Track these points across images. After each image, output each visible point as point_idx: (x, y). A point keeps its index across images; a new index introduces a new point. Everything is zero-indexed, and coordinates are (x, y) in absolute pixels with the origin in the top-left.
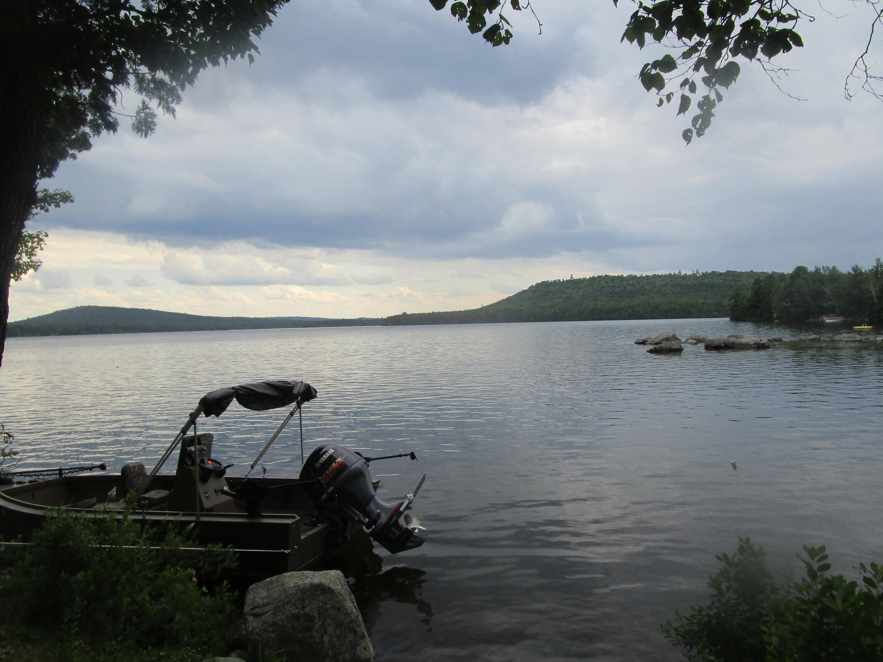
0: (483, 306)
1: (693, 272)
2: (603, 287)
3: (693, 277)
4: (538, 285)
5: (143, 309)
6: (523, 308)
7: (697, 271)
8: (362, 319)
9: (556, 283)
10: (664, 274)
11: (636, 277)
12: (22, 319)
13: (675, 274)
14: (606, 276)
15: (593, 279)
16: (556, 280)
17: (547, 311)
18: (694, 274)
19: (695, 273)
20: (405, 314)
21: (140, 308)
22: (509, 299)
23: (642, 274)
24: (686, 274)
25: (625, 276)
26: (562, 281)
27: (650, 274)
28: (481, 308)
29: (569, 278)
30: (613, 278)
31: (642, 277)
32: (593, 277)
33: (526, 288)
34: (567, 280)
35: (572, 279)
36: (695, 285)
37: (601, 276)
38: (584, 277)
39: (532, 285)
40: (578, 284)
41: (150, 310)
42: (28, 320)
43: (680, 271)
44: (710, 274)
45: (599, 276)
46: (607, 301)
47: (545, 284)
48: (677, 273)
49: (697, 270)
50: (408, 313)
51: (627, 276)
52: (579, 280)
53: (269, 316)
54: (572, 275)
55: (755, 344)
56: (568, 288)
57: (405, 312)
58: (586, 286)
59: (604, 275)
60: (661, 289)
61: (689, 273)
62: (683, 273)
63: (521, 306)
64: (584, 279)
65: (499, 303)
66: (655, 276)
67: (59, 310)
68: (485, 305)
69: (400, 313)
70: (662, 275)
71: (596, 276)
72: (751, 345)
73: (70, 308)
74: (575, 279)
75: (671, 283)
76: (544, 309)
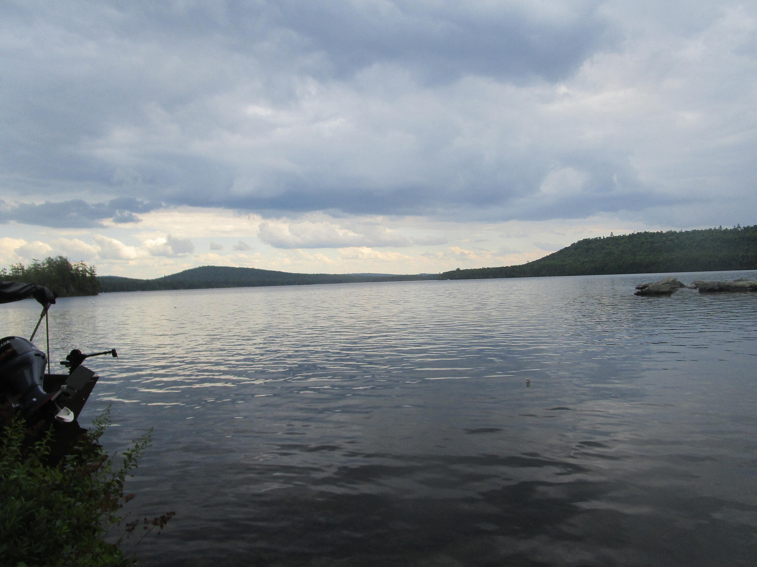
0: (529, 262)
1: (735, 226)
2: (643, 243)
3: (735, 231)
4: (579, 242)
5: (248, 268)
6: (565, 263)
7: (739, 226)
8: (423, 275)
9: (597, 240)
10: (704, 229)
11: (675, 232)
12: (161, 277)
13: (715, 229)
14: (645, 232)
15: (632, 236)
16: (597, 238)
17: (588, 266)
18: (735, 229)
19: (736, 227)
20: (458, 269)
21: (246, 267)
22: (553, 255)
23: (681, 230)
24: (727, 229)
25: (664, 232)
26: (602, 238)
27: (690, 229)
28: (527, 263)
29: (609, 236)
30: (653, 235)
31: (681, 233)
32: (633, 234)
33: (568, 245)
34: (607, 238)
35: (612, 236)
36: (736, 239)
37: (640, 233)
38: (624, 234)
39: (574, 243)
40: (617, 241)
41: (253, 269)
42: (165, 277)
43: (720, 226)
44: (752, 228)
45: (638, 233)
46: (646, 255)
47: (586, 242)
48: (717, 228)
49: (738, 224)
50: (461, 269)
51: (666, 232)
52: (619, 237)
53: (346, 273)
54: (612, 233)
55: (750, 287)
56: (608, 244)
57: (459, 268)
58: (625, 242)
59: (643, 232)
60: (700, 244)
61: (730, 227)
62: (724, 228)
63: (564, 261)
64: (624, 236)
65: (543, 259)
66: (694, 232)
67: (187, 270)
68: (530, 261)
69: (455, 269)
70: (702, 230)
71: (636, 233)
72: (747, 288)
73: (194, 268)
74: (615, 236)
75: (711, 237)
76: (585, 264)
